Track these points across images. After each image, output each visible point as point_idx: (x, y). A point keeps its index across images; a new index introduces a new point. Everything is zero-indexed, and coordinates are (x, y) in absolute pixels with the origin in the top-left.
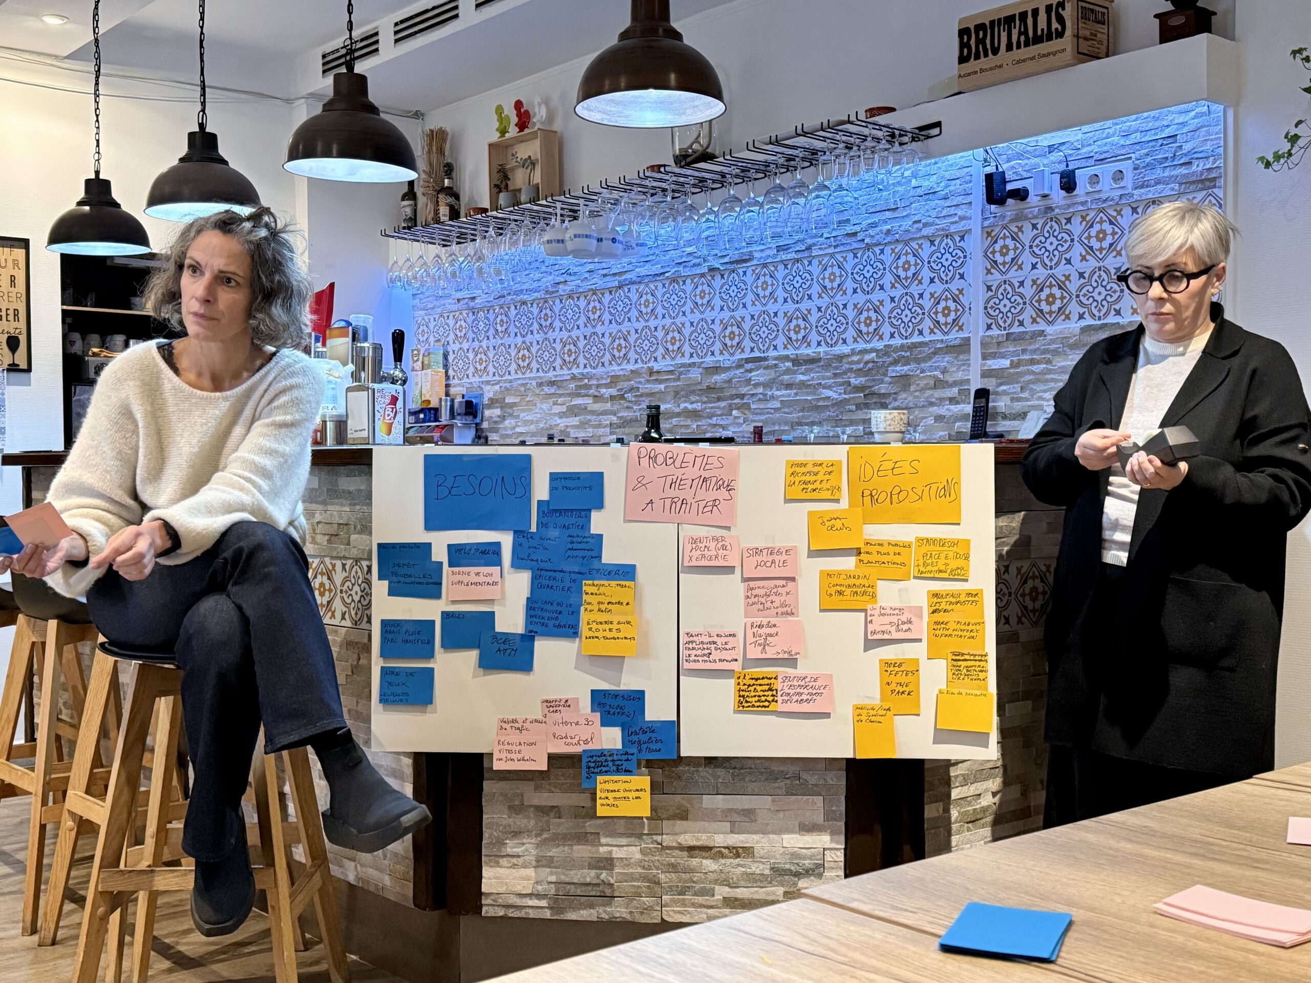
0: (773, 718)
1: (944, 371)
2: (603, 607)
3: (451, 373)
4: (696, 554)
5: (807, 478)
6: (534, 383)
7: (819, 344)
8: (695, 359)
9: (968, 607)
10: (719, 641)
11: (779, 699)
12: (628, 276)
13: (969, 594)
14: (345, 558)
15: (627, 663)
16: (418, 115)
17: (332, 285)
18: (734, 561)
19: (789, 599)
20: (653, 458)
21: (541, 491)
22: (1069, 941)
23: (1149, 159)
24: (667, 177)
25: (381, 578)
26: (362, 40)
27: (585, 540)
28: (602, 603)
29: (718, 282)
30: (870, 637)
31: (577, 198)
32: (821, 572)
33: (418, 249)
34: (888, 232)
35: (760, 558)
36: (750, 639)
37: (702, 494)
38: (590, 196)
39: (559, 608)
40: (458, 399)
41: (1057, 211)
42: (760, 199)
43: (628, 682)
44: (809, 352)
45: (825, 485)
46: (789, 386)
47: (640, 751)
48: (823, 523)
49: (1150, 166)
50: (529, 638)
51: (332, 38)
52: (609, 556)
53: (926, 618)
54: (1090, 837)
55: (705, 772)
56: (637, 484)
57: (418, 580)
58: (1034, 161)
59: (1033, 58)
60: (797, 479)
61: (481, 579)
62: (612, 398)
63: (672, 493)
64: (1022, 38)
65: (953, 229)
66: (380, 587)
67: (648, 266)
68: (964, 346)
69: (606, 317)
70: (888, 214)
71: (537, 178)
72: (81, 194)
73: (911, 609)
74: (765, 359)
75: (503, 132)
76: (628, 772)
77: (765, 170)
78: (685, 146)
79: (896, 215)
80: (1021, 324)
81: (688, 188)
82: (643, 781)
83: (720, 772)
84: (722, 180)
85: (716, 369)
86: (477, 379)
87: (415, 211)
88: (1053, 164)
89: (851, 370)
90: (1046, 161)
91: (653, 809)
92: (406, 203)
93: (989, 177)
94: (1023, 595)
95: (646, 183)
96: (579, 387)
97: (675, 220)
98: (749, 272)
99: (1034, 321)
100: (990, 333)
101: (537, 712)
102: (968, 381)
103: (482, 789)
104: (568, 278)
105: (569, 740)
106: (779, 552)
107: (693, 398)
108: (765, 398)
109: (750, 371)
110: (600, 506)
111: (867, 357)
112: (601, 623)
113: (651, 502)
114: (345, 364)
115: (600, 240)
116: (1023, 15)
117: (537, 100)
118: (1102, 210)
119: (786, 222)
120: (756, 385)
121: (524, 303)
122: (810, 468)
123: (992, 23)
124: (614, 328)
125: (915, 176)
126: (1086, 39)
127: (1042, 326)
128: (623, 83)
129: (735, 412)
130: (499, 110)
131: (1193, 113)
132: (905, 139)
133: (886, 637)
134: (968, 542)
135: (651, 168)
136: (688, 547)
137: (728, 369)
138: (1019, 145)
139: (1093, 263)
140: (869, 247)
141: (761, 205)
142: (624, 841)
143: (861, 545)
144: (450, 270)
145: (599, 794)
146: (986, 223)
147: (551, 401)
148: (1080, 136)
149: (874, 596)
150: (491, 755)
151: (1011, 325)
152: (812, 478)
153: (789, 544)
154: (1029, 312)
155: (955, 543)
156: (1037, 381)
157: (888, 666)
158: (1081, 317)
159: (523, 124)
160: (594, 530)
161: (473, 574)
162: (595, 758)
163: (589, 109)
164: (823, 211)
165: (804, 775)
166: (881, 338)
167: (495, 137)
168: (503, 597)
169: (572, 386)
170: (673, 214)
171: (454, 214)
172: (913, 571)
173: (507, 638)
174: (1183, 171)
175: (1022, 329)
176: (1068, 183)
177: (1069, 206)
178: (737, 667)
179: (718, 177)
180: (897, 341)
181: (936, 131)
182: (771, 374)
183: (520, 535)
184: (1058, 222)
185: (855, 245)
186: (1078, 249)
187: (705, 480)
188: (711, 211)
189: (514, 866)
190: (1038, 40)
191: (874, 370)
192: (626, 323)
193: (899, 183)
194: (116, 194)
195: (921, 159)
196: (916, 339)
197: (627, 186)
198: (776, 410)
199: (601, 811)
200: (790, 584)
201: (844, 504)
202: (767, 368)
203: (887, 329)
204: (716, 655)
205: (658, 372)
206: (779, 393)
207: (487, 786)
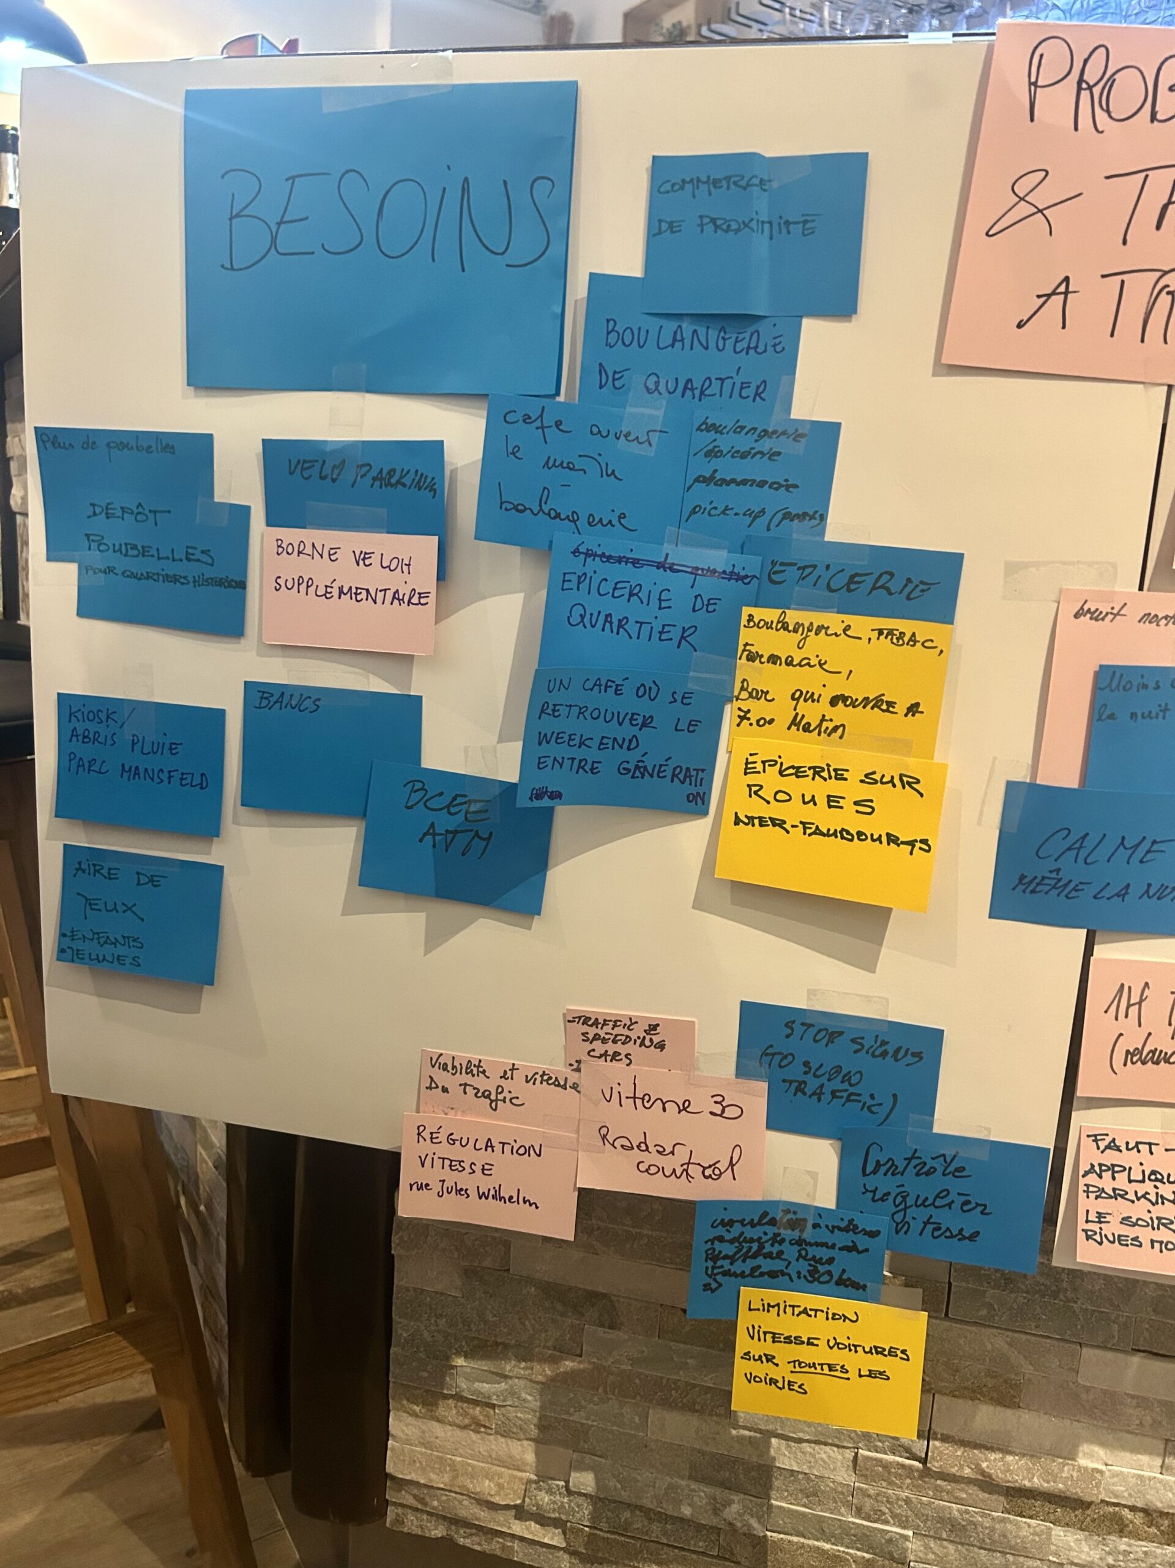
2: (811, 713)
25: (55, 553)
27: (766, 445)
28: (811, 698)
39: (644, 707)
47: (900, 1228)
57: (172, 569)
61: (373, 578)
76: (853, 1287)
101: (550, 1049)
105: (653, 1158)
112: (798, 772)
113: (1064, 287)
145: (743, 1343)
150: (394, 1161)
161: (345, 558)
162: (736, 1230)
168: (447, 652)
173: (457, 792)
189: (477, 1426)
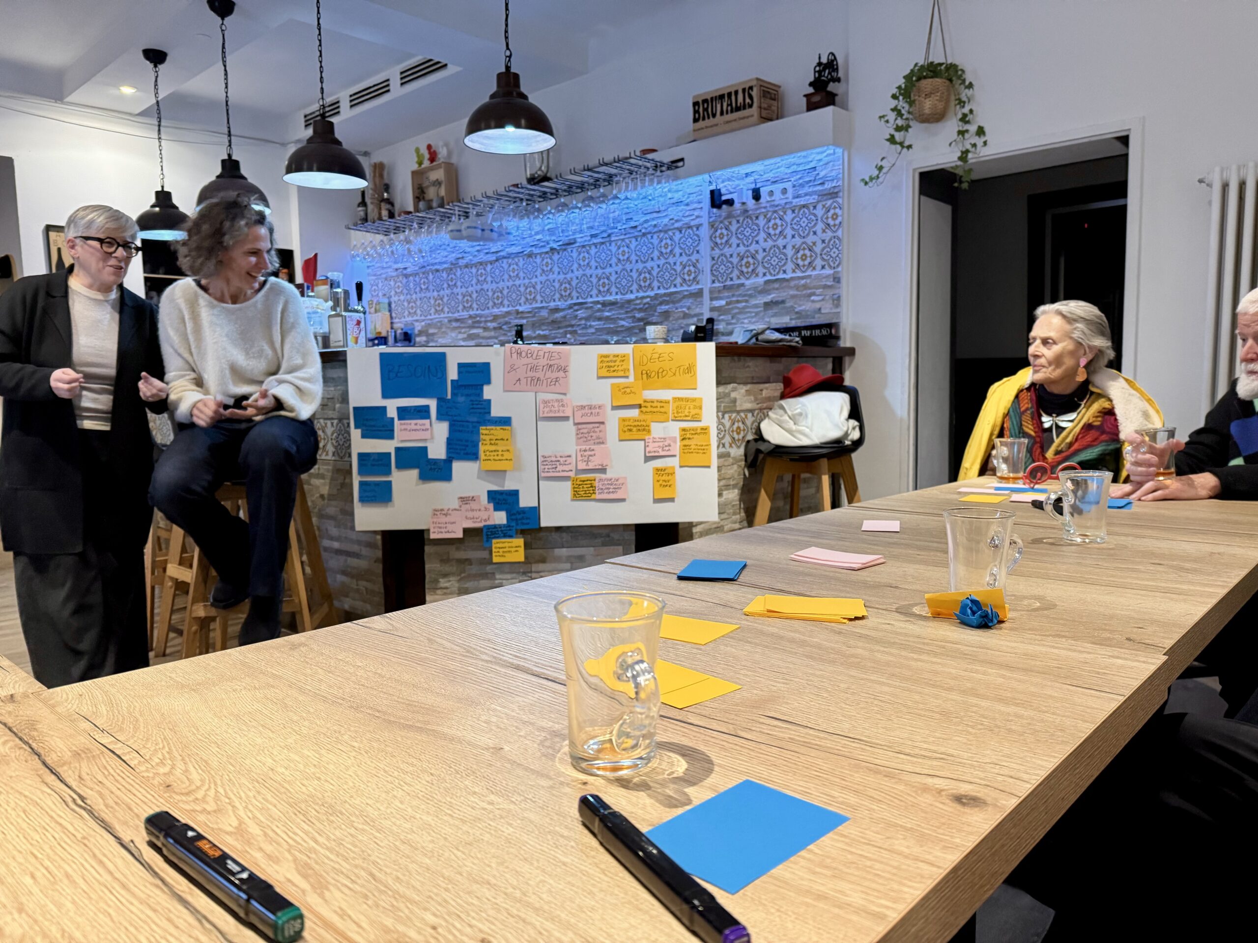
0: (593, 503)
1: (689, 308)
2: (493, 442)
3: (394, 315)
4: (546, 410)
5: (610, 364)
6: (446, 320)
7: (617, 294)
8: (544, 304)
9: (702, 436)
10: (562, 460)
11: (597, 492)
12: (502, 254)
13: (702, 429)
14: (332, 419)
15: (508, 474)
16: (366, 154)
17: (316, 255)
18: (568, 412)
19: (601, 435)
20: (519, 354)
21: (452, 374)
22: (745, 572)
23: (801, 181)
24: (522, 191)
25: (356, 427)
26: (330, 106)
27: (480, 403)
28: (492, 440)
29: (556, 257)
30: (648, 455)
31: (468, 204)
32: (619, 418)
33: (369, 237)
34: (655, 226)
35: (583, 411)
36: (579, 458)
37: (549, 374)
38: (475, 203)
39: (466, 443)
40: (399, 331)
41: (750, 212)
42: (580, 205)
43: (509, 486)
44: (611, 298)
45: (620, 368)
46: (600, 319)
47: (517, 524)
48: (620, 390)
49: (802, 186)
50: (449, 461)
51: (310, 104)
52: (496, 411)
53: (678, 443)
54: (760, 533)
55: (555, 536)
56: (511, 369)
57: (379, 429)
58: (737, 182)
59: (735, 120)
60: (604, 365)
61: (418, 427)
62: (495, 328)
63: (530, 374)
64: (729, 108)
65: (692, 223)
66: (355, 434)
67: (513, 247)
68: (699, 294)
69: (489, 279)
70: (655, 215)
71: (443, 192)
72: (153, 200)
73: (670, 438)
74: (585, 303)
75: (420, 163)
76: (511, 537)
77: (582, 187)
78: (533, 172)
79: (660, 215)
80: (731, 279)
81: (536, 198)
82: (520, 542)
83: (564, 535)
84: (556, 193)
85: (556, 310)
86: (410, 319)
87: (366, 214)
88: (747, 186)
89: (635, 309)
90: (744, 183)
91: (526, 557)
92: (360, 209)
93: (712, 192)
94: (733, 431)
95: (511, 194)
96: (474, 322)
97: (528, 217)
98: (574, 250)
99: (739, 278)
100: (714, 285)
101: (455, 504)
102: (702, 314)
103: (423, 551)
104: (465, 255)
105: (475, 520)
106: (595, 408)
107: (544, 328)
108: (585, 328)
109: (577, 310)
110: (489, 382)
111: (645, 301)
112: (492, 451)
113: (519, 380)
114: (326, 301)
115: (483, 230)
116: (730, 94)
117: (441, 143)
118: (775, 212)
119: (595, 218)
120: (581, 319)
121: (437, 271)
122: (611, 358)
123: (712, 98)
124: (494, 286)
125: (669, 191)
126: (765, 109)
127: (743, 281)
128: (493, 124)
129: (568, 336)
130: (417, 150)
131: (825, 154)
132: (664, 168)
133: (656, 454)
134: (701, 399)
135: (514, 185)
136: (542, 406)
137: (563, 310)
138: (727, 173)
139: (770, 243)
140: (644, 235)
141: (580, 209)
142: (509, 576)
143: (641, 402)
144: (390, 250)
145: (494, 550)
146: (711, 220)
147: (457, 331)
148: (762, 168)
149: (649, 431)
150: (428, 530)
151: (726, 280)
152: (612, 364)
153: (600, 403)
154: (736, 272)
155: (694, 400)
156: (740, 313)
157: (658, 471)
158: (764, 275)
159: (432, 159)
160: (486, 396)
161: (414, 424)
162: (491, 530)
163: (472, 141)
164: (617, 213)
165: (612, 535)
166: (653, 289)
167: (415, 167)
168: (432, 438)
169: (470, 322)
170: (528, 214)
171: (391, 215)
172: (671, 416)
173: (435, 462)
174: (820, 188)
175: (731, 283)
176: (757, 195)
177: (757, 209)
178: (572, 474)
179: (553, 191)
180: (662, 291)
181: (681, 164)
182: (589, 312)
183: (441, 401)
184: (751, 219)
185: (636, 234)
186: (762, 235)
187: (551, 366)
188: (550, 212)
189: (445, 594)
190: (738, 109)
191: (649, 308)
192: (502, 283)
193: (661, 196)
194: (175, 201)
195: (673, 180)
196: (673, 290)
197: (499, 196)
198: (593, 333)
199: (495, 560)
200: (602, 426)
201: (631, 379)
202: (587, 308)
203: (656, 284)
204: (560, 468)
205: (522, 312)
206: (593, 323)
207: (427, 549)
